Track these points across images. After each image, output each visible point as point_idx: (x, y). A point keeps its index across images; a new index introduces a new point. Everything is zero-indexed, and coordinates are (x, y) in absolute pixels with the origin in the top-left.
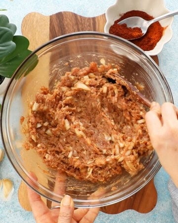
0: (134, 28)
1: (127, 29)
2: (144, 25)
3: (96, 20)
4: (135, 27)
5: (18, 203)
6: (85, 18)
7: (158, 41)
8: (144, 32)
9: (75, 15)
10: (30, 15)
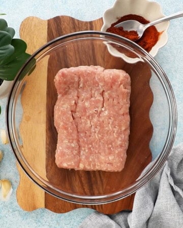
0: (130, 32)
1: (124, 32)
2: (141, 28)
3: (93, 24)
4: (131, 30)
5: (16, 203)
6: (82, 22)
7: (153, 45)
8: (140, 35)
9: (73, 19)
10: (28, 19)
